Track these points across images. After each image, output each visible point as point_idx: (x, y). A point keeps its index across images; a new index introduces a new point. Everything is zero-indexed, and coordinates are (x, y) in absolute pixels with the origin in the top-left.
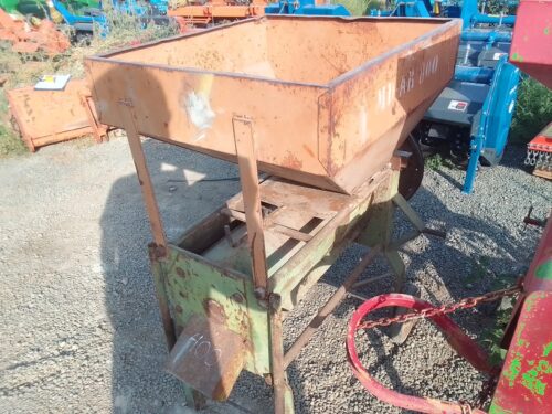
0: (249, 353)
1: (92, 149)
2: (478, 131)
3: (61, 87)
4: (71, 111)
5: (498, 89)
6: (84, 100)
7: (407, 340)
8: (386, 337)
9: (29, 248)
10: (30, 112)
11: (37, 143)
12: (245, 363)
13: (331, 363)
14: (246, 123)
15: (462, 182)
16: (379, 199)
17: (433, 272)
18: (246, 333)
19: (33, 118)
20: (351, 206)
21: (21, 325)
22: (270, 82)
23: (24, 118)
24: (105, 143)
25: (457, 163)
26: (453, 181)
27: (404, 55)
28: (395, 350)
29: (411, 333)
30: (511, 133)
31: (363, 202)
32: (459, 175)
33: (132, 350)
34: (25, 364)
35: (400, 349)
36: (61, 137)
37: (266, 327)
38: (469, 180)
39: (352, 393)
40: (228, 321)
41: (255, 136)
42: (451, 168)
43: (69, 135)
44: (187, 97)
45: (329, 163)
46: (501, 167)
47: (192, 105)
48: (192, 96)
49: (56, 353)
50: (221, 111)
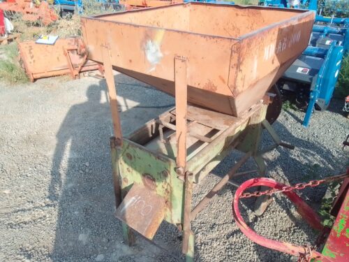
0: (168, 209)
1: (69, 82)
2: (315, 87)
3: (52, 43)
4: (58, 58)
5: (330, 62)
6: (67, 51)
7: (263, 213)
8: (250, 211)
9: (29, 140)
10: (32, 57)
11: (35, 76)
12: (166, 216)
13: (215, 224)
14: (183, 61)
15: (302, 119)
16: (253, 122)
17: (281, 173)
18: (168, 197)
19: (34, 61)
20: (237, 123)
21: (22, 186)
22: (202, 35)
23: (28, 60)
24: (77, 80)
25: (299, 107)
26: (296, 118)
27: (282, 27)
28: (256, 219)
29: (266, 209)
30: (335, 90)
31: (244, 123)
32: (301, 115)
33: (91, 206)
34: (24, 210)
35: (259, 219)
36: (50, 74)
37: (181, 193)
38: (307, 118)
39: (228, 243)
40: (157, 189)
41: (188, 69)
42: (295, 110)
43: (55, 73)
44: (146, 43)
45: (235, 88)
46: (327, 112)
47: (148, 49)
48: (150, 43)
49: (44, 205)
50: (167, 53)
